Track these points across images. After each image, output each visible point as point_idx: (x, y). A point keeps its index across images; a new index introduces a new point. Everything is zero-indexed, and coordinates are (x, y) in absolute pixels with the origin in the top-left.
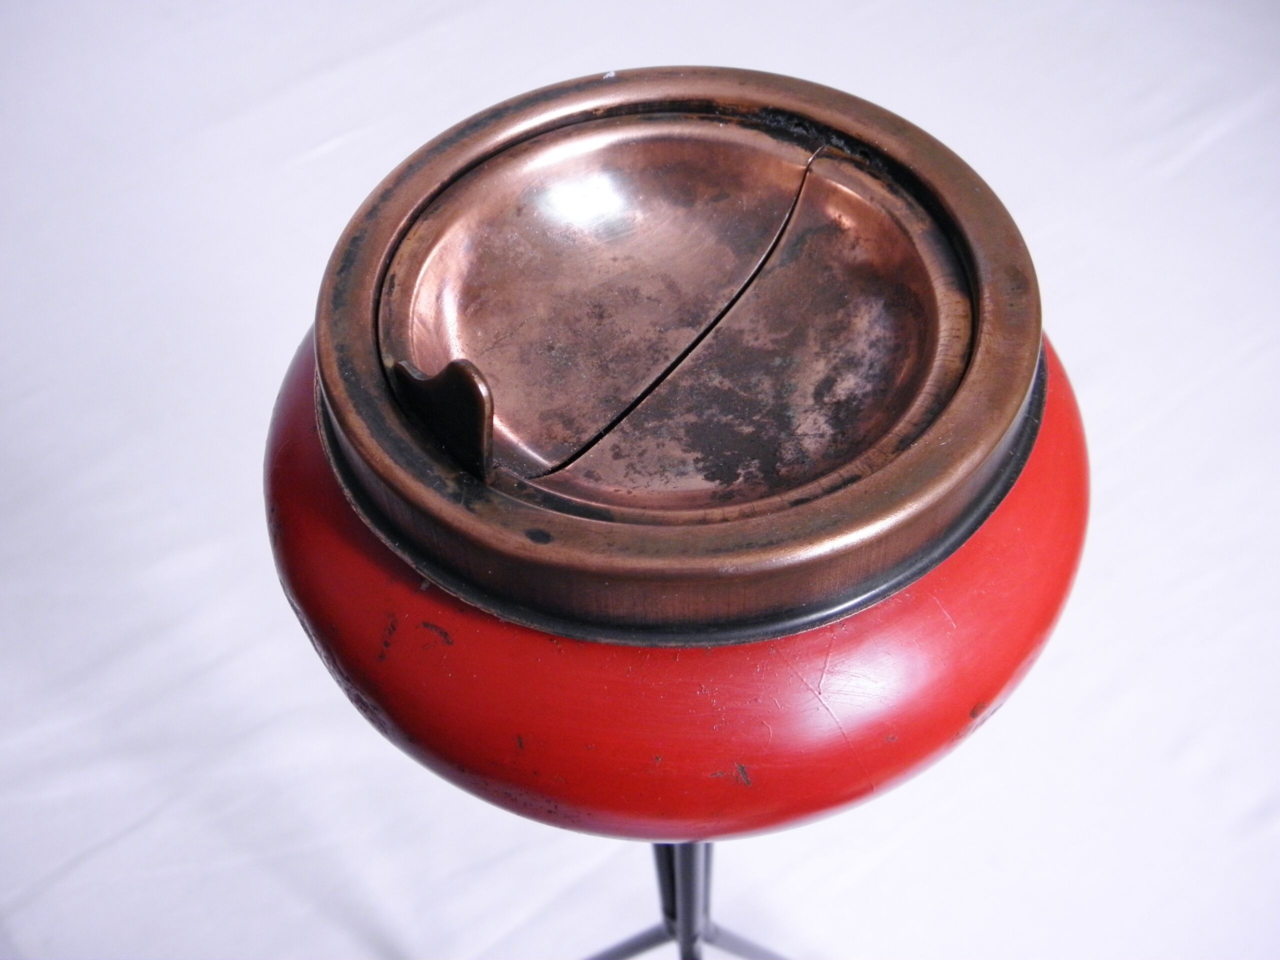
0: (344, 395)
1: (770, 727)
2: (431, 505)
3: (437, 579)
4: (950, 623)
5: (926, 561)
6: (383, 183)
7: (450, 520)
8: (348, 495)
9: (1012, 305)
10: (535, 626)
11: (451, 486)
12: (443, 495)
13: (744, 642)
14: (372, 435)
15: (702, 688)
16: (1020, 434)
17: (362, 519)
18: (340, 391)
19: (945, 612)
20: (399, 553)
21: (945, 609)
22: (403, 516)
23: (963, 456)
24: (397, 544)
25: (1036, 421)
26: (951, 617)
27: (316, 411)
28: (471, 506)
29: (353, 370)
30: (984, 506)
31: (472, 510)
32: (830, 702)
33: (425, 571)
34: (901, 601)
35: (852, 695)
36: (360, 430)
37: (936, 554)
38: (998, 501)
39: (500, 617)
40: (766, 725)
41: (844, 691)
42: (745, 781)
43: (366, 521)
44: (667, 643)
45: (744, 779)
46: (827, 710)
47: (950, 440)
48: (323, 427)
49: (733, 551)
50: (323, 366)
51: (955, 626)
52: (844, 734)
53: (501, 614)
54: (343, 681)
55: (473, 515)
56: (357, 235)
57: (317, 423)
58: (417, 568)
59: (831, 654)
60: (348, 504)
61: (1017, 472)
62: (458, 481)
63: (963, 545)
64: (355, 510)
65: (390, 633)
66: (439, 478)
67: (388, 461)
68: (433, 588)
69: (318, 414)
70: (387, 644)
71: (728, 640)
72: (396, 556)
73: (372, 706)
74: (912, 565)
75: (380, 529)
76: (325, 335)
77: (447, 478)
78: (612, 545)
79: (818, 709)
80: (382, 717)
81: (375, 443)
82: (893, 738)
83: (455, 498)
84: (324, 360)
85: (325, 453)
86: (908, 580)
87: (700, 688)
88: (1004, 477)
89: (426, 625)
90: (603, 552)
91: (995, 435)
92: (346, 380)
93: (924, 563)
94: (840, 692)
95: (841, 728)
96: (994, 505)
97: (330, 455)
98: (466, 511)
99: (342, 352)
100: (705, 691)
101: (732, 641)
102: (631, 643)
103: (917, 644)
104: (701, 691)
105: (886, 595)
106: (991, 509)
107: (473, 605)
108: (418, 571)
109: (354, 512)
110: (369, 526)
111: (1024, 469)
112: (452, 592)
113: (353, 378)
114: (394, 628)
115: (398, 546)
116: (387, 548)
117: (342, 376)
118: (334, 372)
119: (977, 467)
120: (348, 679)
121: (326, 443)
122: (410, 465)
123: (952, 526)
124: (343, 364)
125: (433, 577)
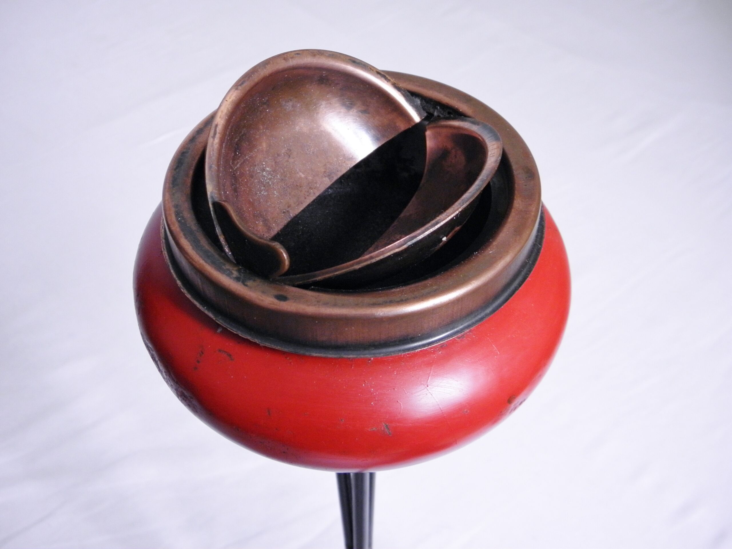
0: (178, 229)
1: (401, 404)
2: (224, 283)
3: (227, 325)
4: (496, 351)
5: (483, 314)
6: (198, 125)
7: (234, 290)
8: (179, 284)
9: (526, 185)
10: (278, 348)
11: (235, 274)
12: (231, 278)
13: (388, 355)
14: (193, 249)
15: (366, 383)
16: (531, 252)
17: (187, 296)
18: (176, 227)
19: (493, 346)
20: (206, 312)
21: (493, 344)
22: (209, 292)
23: (501, 258)
24: (205, 308)
25: (540, 246)
26: (497, 348)
27: (162, 242)
28: (246, 283)
29: (183, 217)
30: (512, 287)
31: (246, 285)
32: (433, 391)
33: (220, 321)
34: (470, 339)
35: (445, 387)
36: (187, 246)
37: (488, 311)
38: (520, 285)
39: (260, 343)
40: (399, 402)
41: (441, 385)
42: (388, 433)
43: (189, 296)
44: (348, 356)
45: (387, 432)
46: (431, 395)
47: (494, 250)
48: (165, 250)
49: (382, 304)
50: (167, 216)
51: (499, 353)
52: (440, 408)
53: (261, 342)
54: (174, 385)
55: (246, 288)
56: (185, 151)
57: (162, 248)
58: (216, 319)
59: (433, 366)
60: (179, 289)
61: (530, 271)
62: (239, 271)
63: (502, 307)
64: (183, 291)
65: (200, 356)
66: (228, 270)
67: (202, 262)
68: (225, 330)
69: (163, 243)
70: (198, 362)
71: (380, 354)
72: (205, 313)
73: (190, 397)
74: (476, 316)
75: (197, 300)
76: (168, 200)
77: (233, 270)
78: (319, 302)
79: (427, 394)
80: (195, 402)
81: (195, 253)
82: (467, 412)
83: (238, 279)
84: (168, 212)
85: (167, 263)
86: (473, 324)
87: (364, 383)
88: (523, 273)
89: (220, 351)
90: (315, 305)
91: (518, 248)
92: (179, 222)
93: (482, 315)
94: (438, 386)
95: (439, 405)
96: (518, 287)
97: (170, 264)
98: (243, 286)
99: (177, 208)
100: (367, 384)
101: (382, 355)
102: (330, 356)
103: (479, 361)
104: (365, 384)
105: (462, 331)
106: (516, 289)
107: (246, 338)
108: (217, 321)
109: (183, 292)
110: (190, 299)
111: (533, 270)
112: (235, 331)
113: (183, 221)
114: (202, 353)
115: (206, 309)
116: (200, 310)
117: (177, 219)
118: (173, 218)
119: (508, 265)
120: (177, 383)
121: (167, 258)
122: (213, 263)
123: (496, 297)
124: (177, 214)
125: (225, 324)
